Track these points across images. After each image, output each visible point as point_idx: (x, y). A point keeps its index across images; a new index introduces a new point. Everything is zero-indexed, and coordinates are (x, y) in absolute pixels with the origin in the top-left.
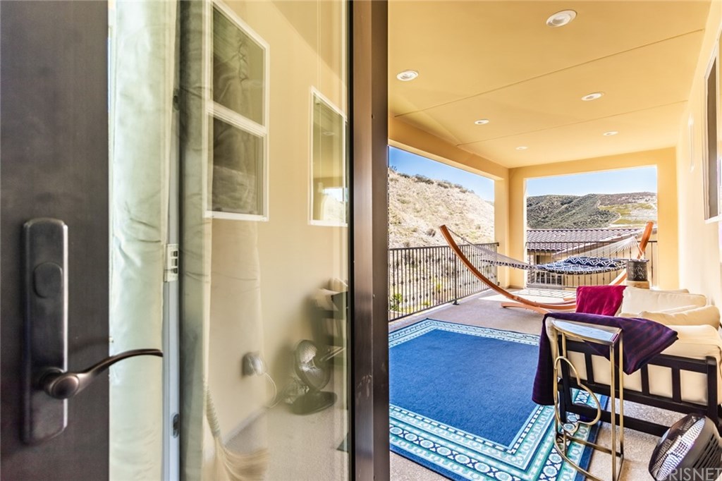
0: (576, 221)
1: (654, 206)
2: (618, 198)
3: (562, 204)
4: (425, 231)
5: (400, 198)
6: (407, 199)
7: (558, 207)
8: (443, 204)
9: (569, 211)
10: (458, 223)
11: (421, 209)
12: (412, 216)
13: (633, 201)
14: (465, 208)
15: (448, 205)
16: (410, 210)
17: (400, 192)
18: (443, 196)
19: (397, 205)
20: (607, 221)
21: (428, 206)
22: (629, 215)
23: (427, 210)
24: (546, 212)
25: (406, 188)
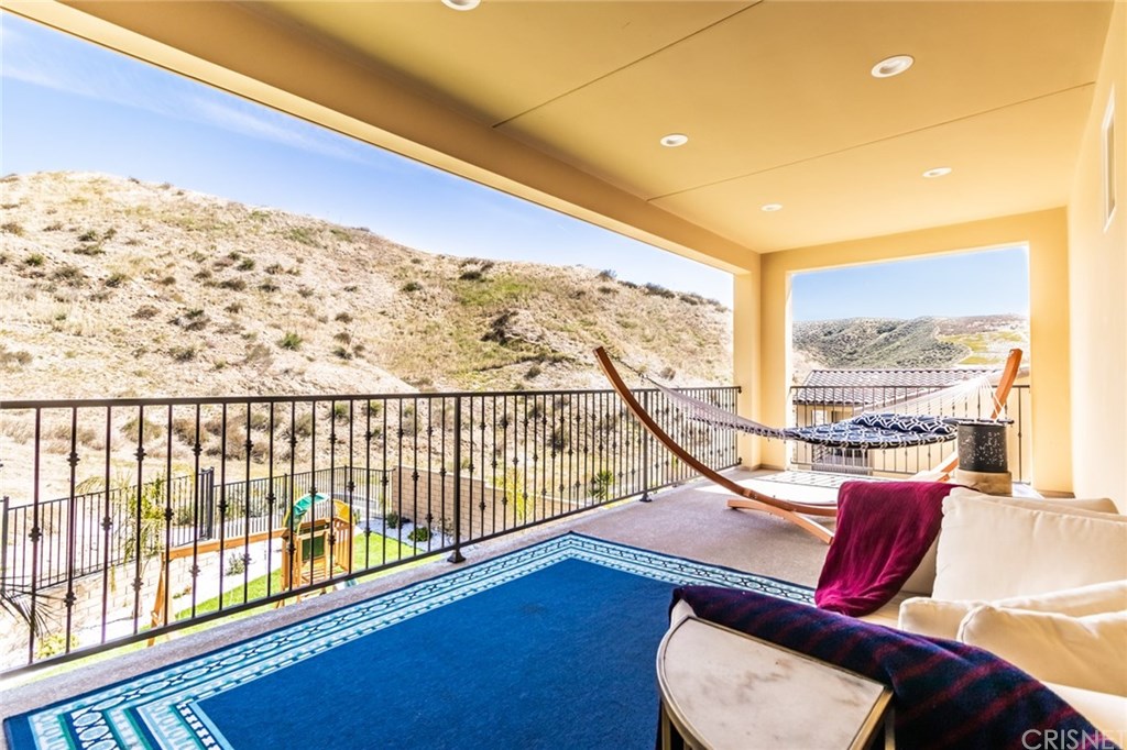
0: (901, 359)
1: (1024, 336)
2: (967, 324)
3: (879, 332)
4: (659, 372)
5: (620, 319)
6: (631, 320)
7: (872, 337)
8: (688, 328)
9: (890, 343)
10: (711, 359)
11: (654, 337)
12: (638, 347)
13: (992, 328)
14: (723, 336)
15: (696, 332)
16: (635, 339)
17: (621, 311)
18: (688, 316)
19: (615, 330)
20: (950, 359)
21: (665, 332)
22: (985, 350)
23: (663, 339)
24: (854, 345)
25: (631, 303)
